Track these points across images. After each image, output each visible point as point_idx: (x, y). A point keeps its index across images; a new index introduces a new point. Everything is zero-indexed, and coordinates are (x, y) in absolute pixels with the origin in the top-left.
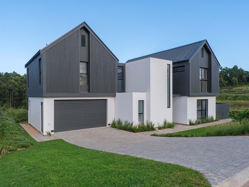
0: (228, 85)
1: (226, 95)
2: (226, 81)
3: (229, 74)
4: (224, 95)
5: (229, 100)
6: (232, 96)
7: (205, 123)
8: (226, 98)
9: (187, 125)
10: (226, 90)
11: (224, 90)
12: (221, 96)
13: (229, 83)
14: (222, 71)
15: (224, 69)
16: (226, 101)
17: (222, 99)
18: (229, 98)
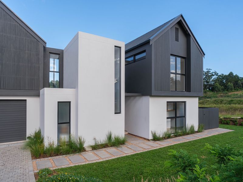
0: (223, 90)
1: (221, 100)
2: (221, 86)
3: (225, 80)
4: (219, 99)
5: (224, 104)
6: (227, 100)
7: (180, 136)
8: (221, 102)
9: (149, 140)
10: (222, 94)
11: (219, 95)
12: (216, 100)
13: (225, 89)
14: (218, 77)
15: (220, 76)
16: (221, 105)
17: (217, 103)
18: (225, 102)
